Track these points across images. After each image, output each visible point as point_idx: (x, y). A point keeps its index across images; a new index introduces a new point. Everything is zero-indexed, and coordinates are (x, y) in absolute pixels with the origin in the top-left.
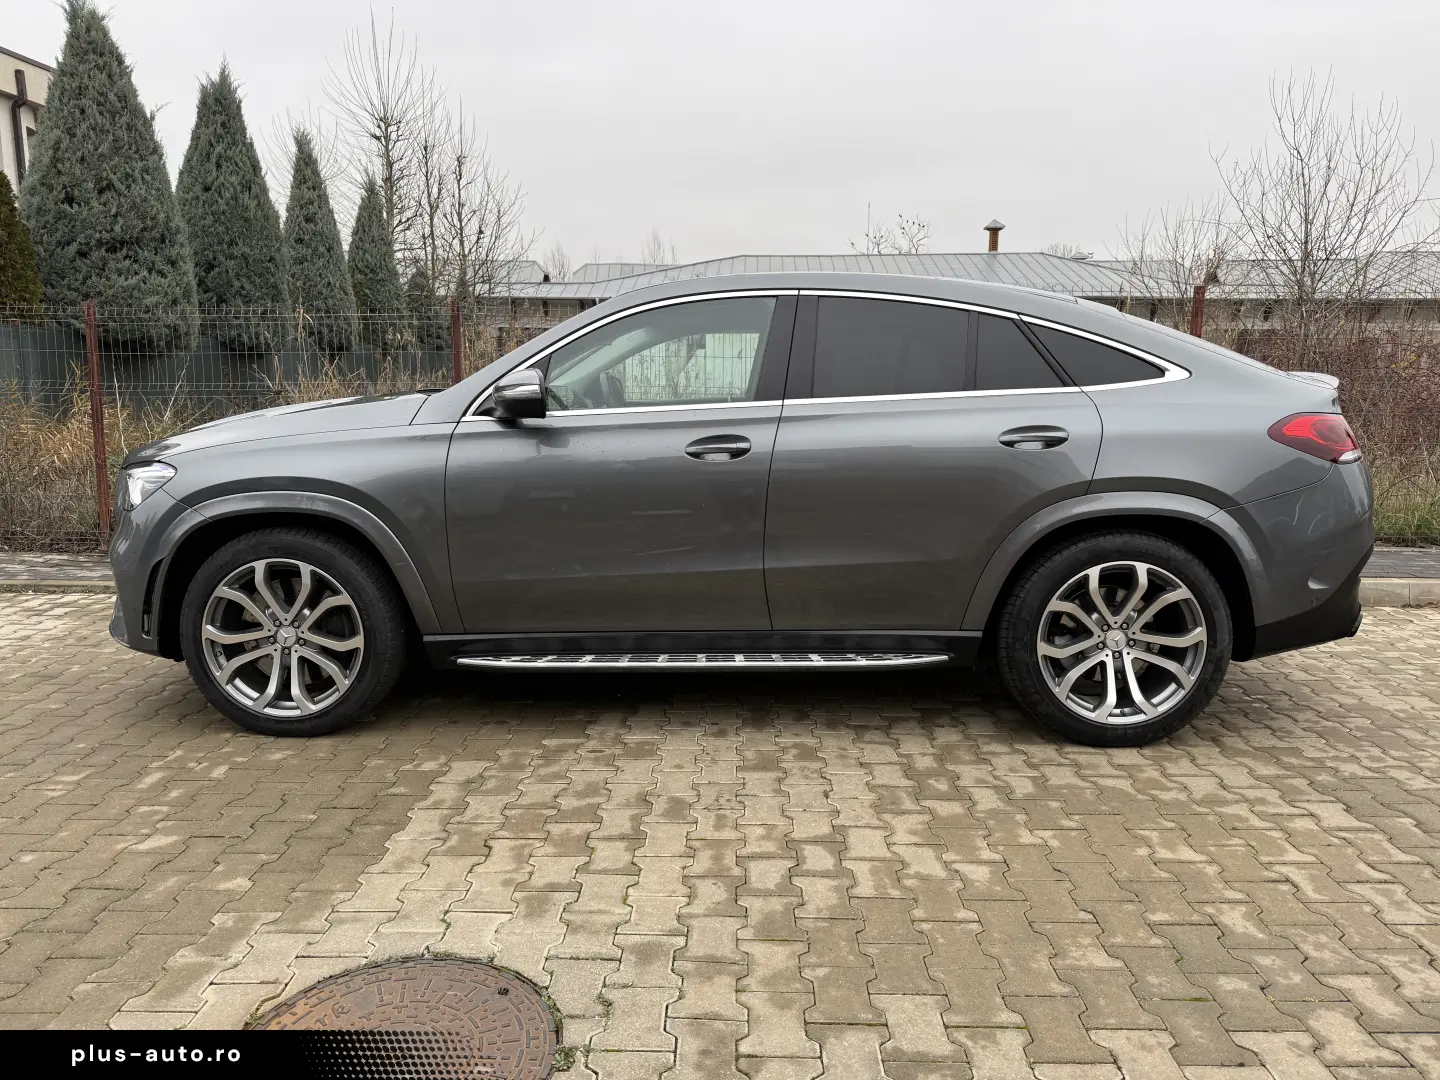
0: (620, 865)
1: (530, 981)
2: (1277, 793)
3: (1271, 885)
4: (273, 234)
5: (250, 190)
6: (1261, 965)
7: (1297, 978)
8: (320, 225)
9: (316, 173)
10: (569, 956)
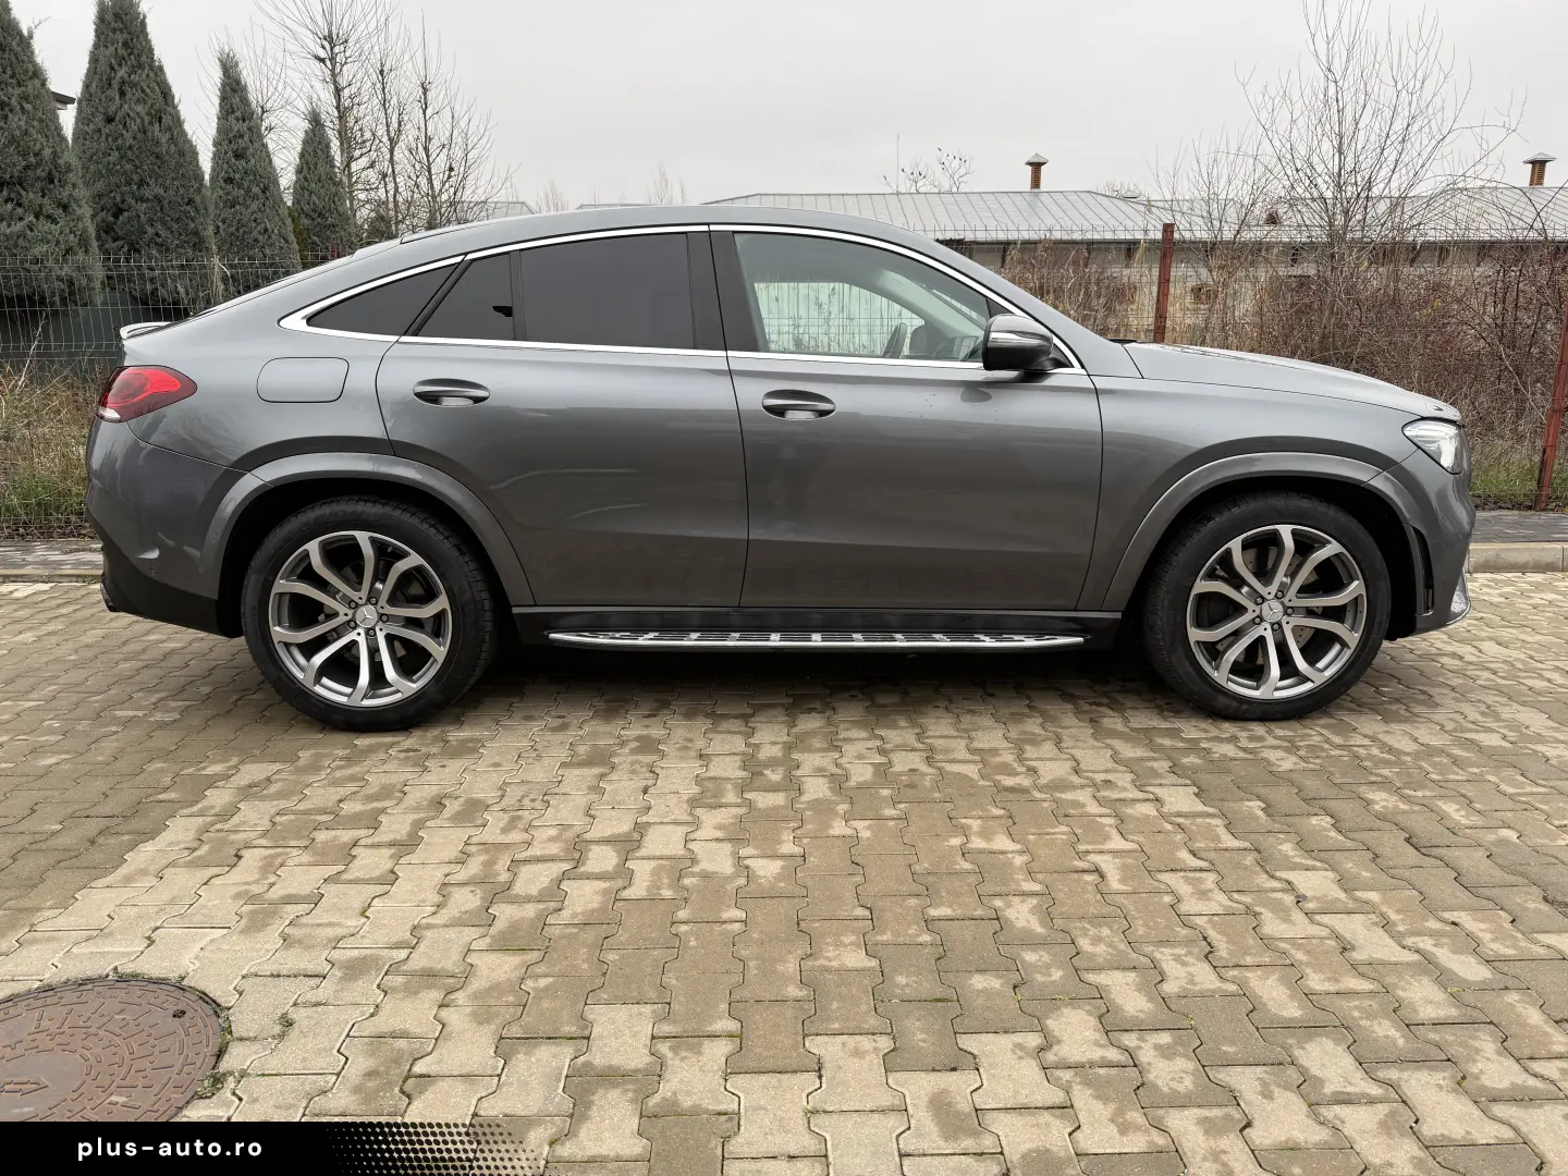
0: (376, 873)
1: (214, 1002)
2: (1129, 777)
3: (1076, 875)
4: (191, 173)
5: (160, 122)
6: (1025, 961)
7: (1057, 975)
8: (253, 161)
9: (245, 101)
10: (269, 974)
